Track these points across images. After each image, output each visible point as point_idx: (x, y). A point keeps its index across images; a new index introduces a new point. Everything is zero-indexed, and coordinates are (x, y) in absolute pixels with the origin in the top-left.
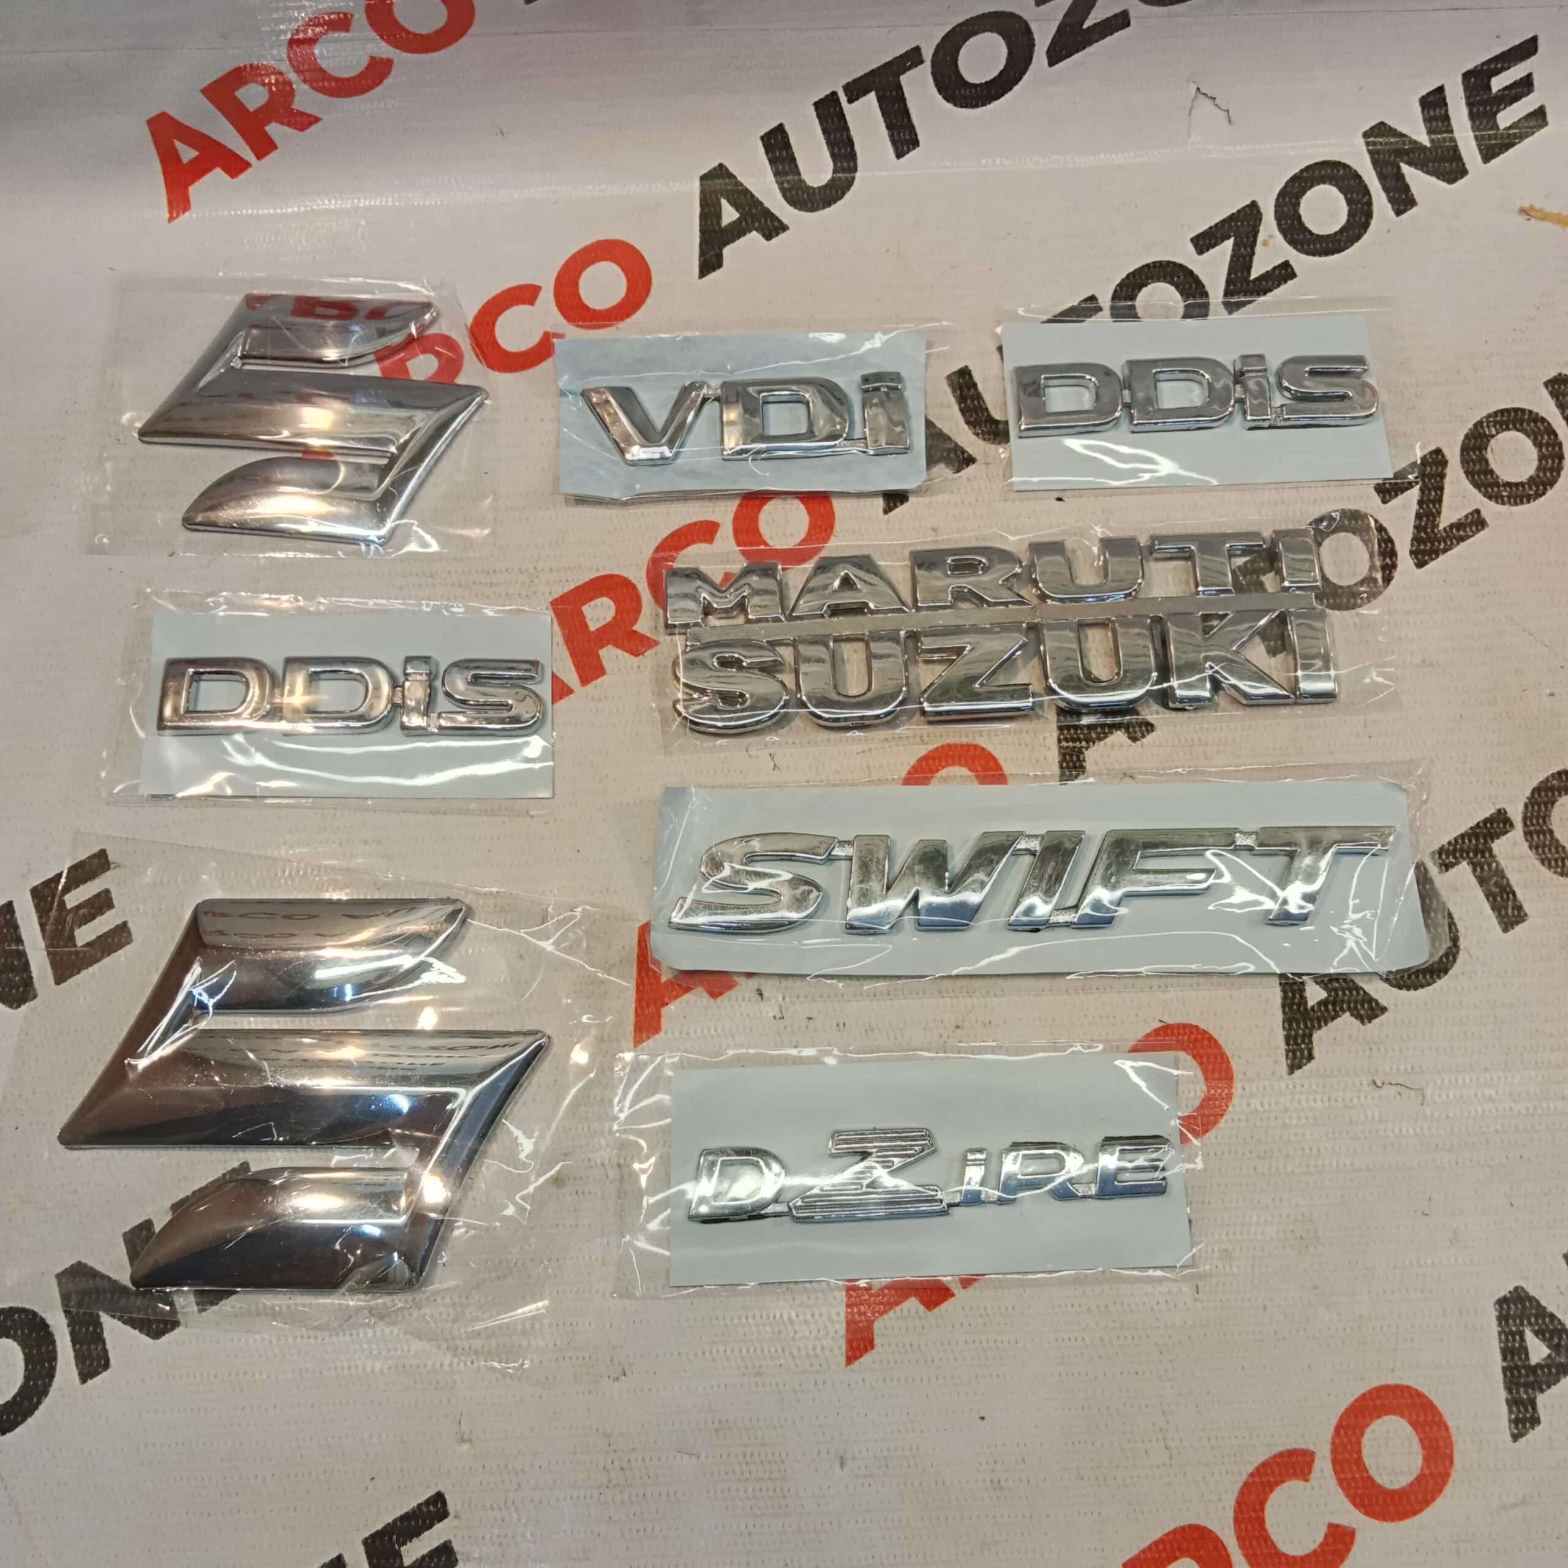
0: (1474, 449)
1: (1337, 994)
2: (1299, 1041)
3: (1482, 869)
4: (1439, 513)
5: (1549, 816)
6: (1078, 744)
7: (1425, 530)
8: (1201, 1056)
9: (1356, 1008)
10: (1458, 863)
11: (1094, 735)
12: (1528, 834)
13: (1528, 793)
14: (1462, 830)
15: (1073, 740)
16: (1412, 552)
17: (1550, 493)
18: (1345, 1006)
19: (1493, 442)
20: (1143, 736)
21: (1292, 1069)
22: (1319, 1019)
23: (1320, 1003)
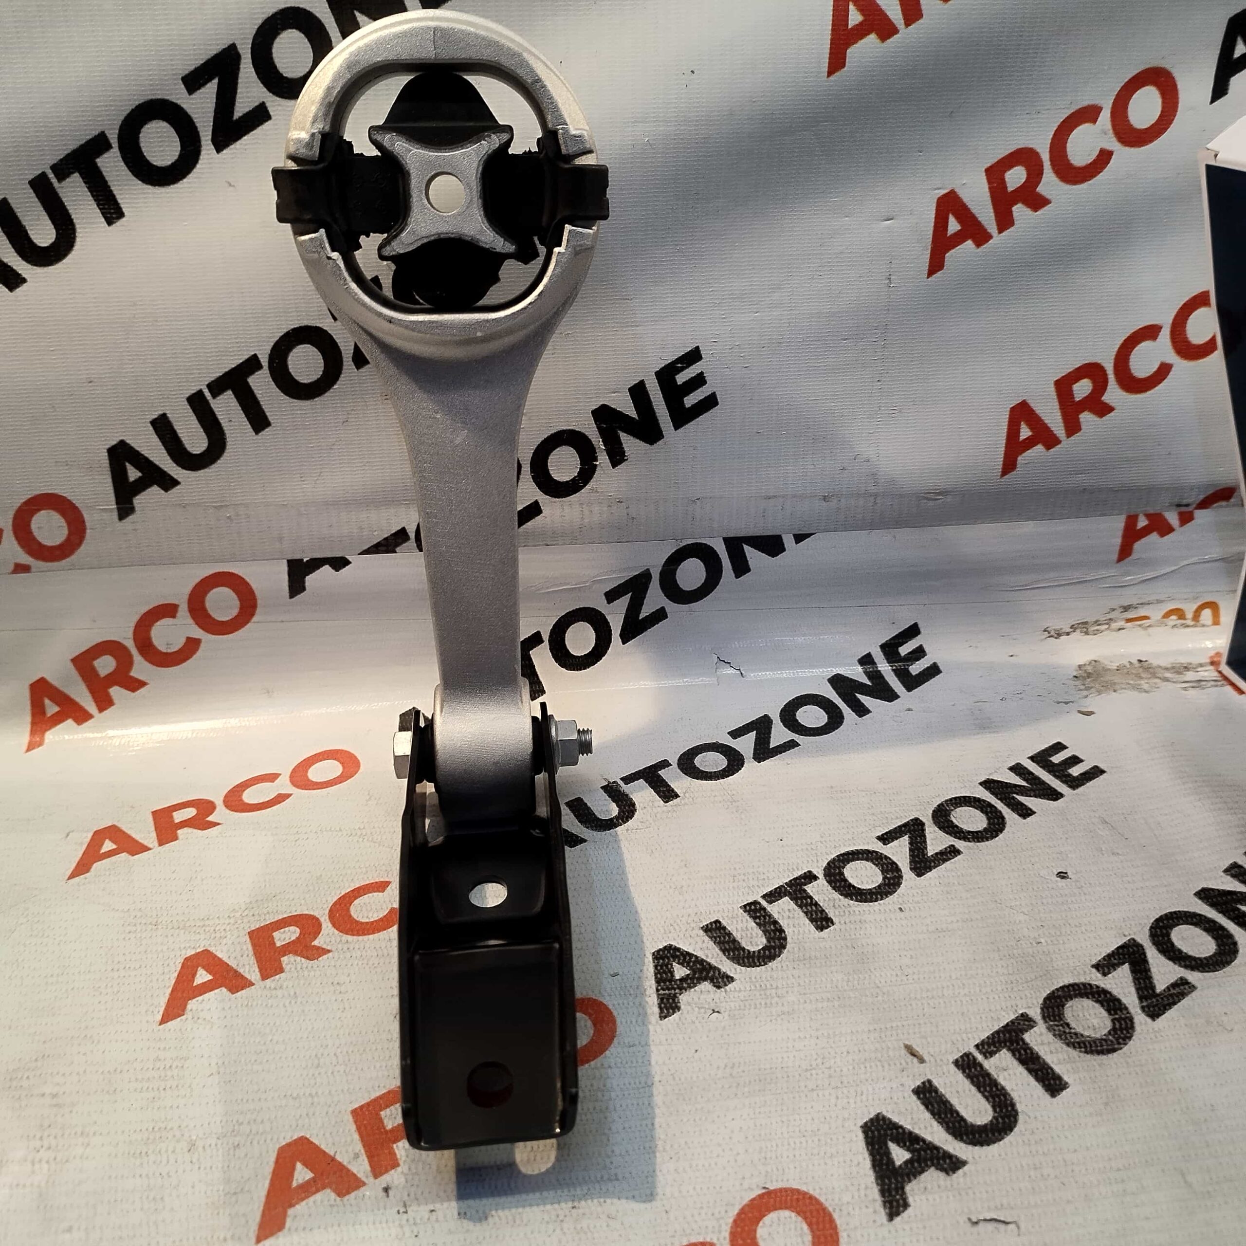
0: (941, 816)
1: (919, 1154)
2: (893, 1193)
3: (1020, 1053)
4: (926, 848)
5: (1063, 1014)
6: (673, 991)
7: (918, 856)
8: (805, 1212)
9: (939, 1163)
10: (998, 1050)
11: (685, 985)
12: (1049, 1028)
13: (1041, 1001)
14: (996, 1028)
15: (669, 989)
16: (911, 869)
17: (1001, 836)
18: (929, 1163)
19: (953, 813)
20: (726, 985)
21: (891, 1216)
22: (908, 1175)
23: (906, 1162)
